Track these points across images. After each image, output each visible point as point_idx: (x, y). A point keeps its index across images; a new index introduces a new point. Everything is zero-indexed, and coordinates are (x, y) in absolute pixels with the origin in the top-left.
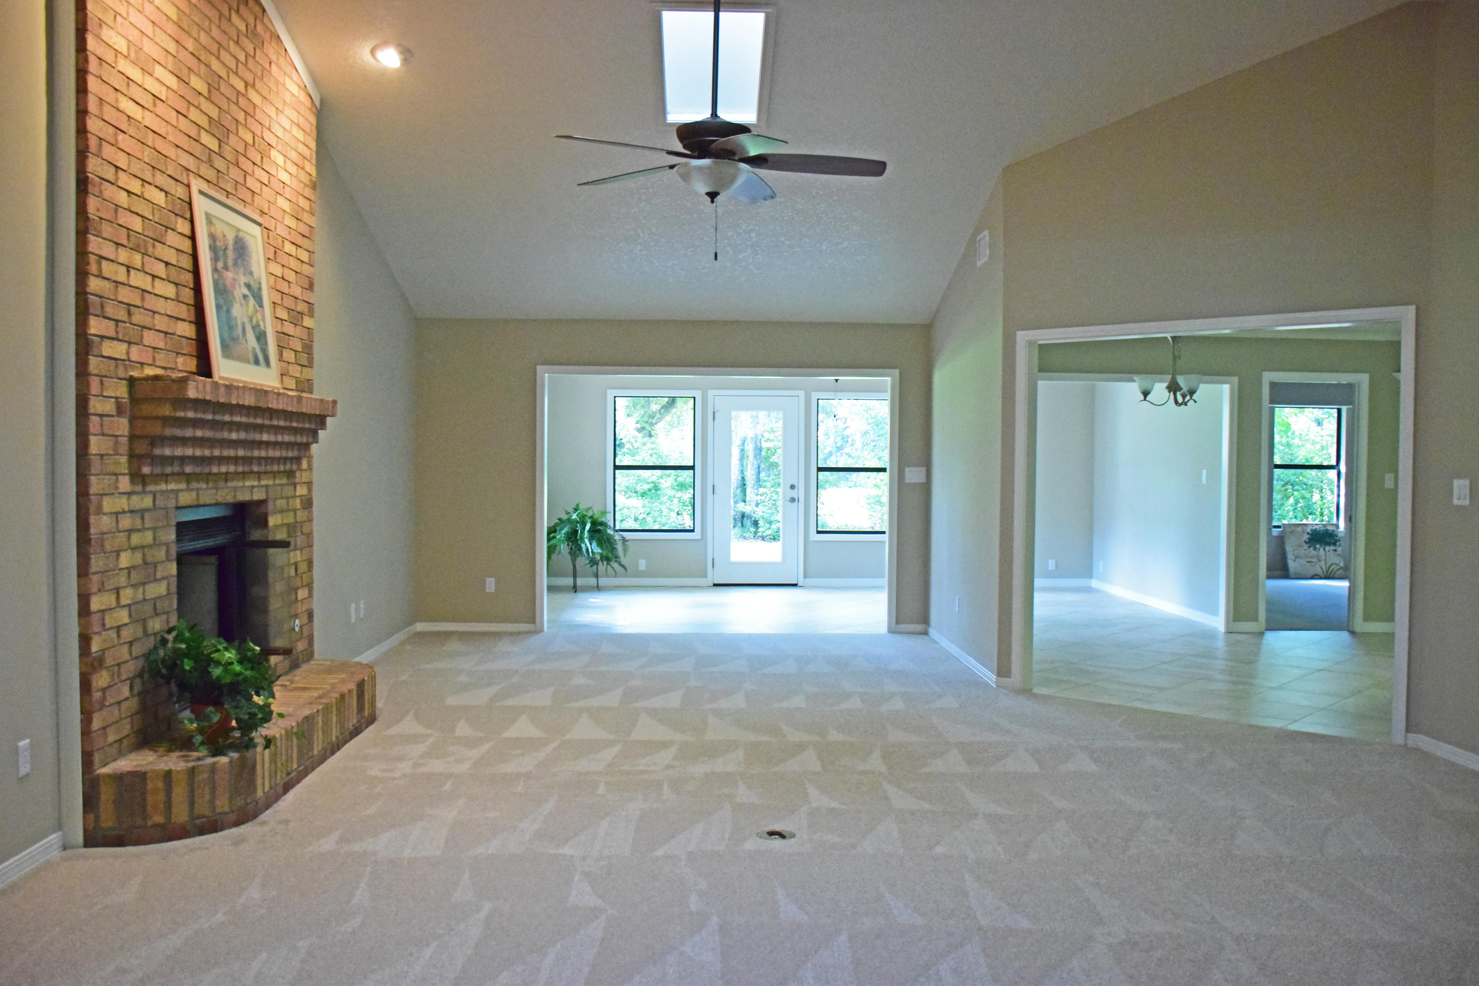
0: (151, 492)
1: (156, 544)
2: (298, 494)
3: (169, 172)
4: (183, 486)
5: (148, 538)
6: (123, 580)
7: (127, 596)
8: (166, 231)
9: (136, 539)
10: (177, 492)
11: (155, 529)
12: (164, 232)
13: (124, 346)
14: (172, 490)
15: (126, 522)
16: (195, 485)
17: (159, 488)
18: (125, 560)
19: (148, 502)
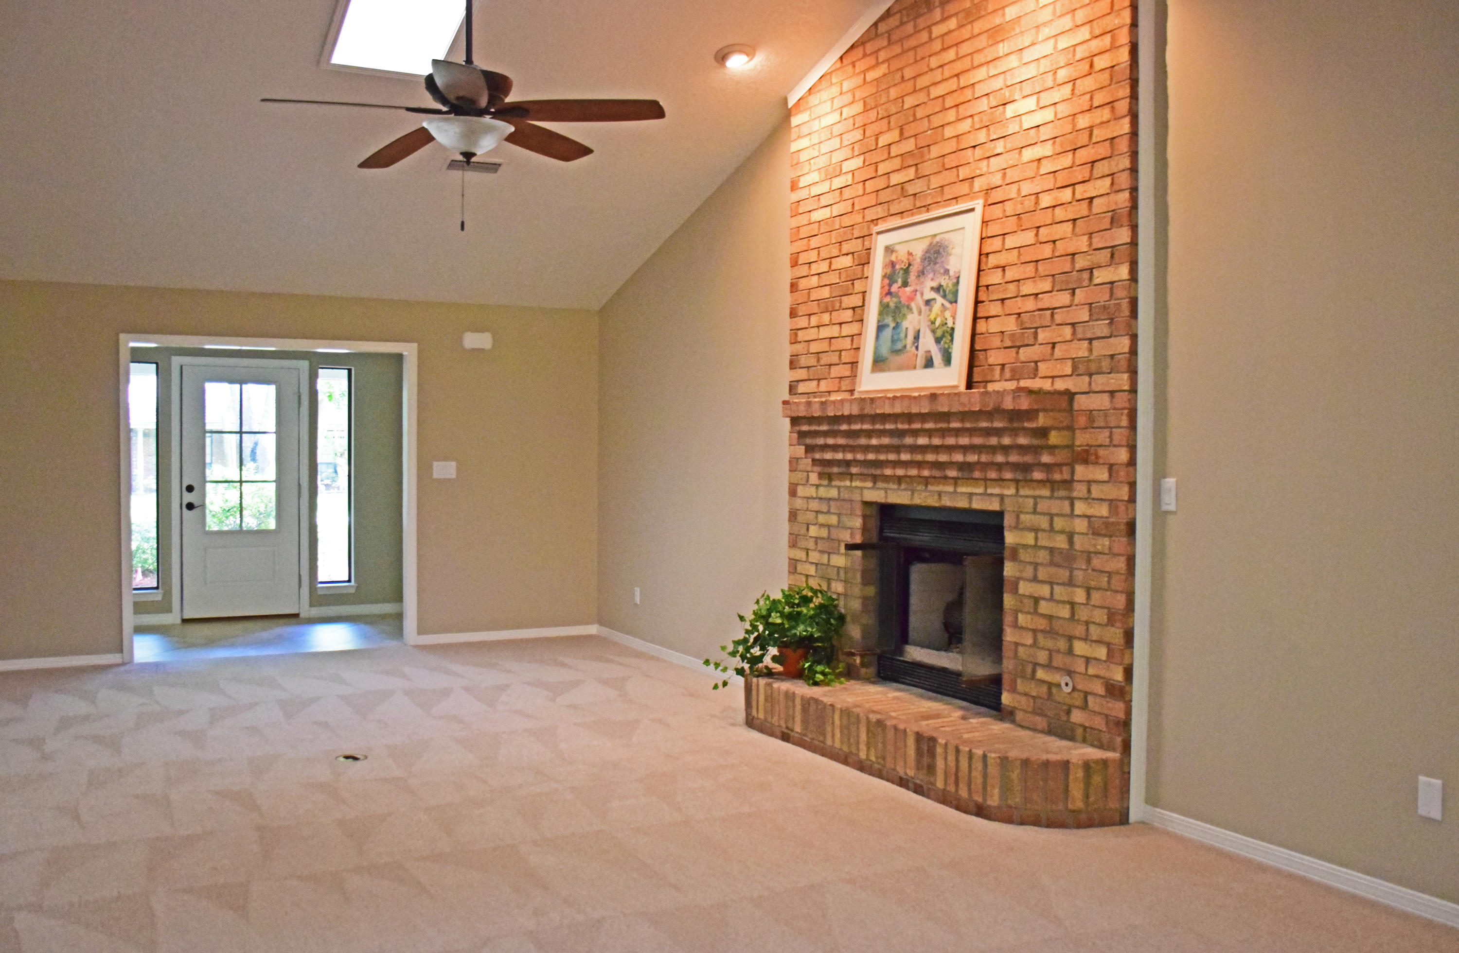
0: (835, 486)
1: (840, 526)
2: (1077, 511)
3: (855, 236)
4: (869, 484)
5: (833, 520)
6: (811, 545)
7: (814, 556)
8: (853, 284)
9: (822, 519)
10: (862, 488)
11: (839, 515)
12: (851, 286)
13: (815, 383)
14: (856, 487)
15: (814, 505)
16: (880, 484)
17: (842, 484)
18: (813, 531)
19: (833, 493)
